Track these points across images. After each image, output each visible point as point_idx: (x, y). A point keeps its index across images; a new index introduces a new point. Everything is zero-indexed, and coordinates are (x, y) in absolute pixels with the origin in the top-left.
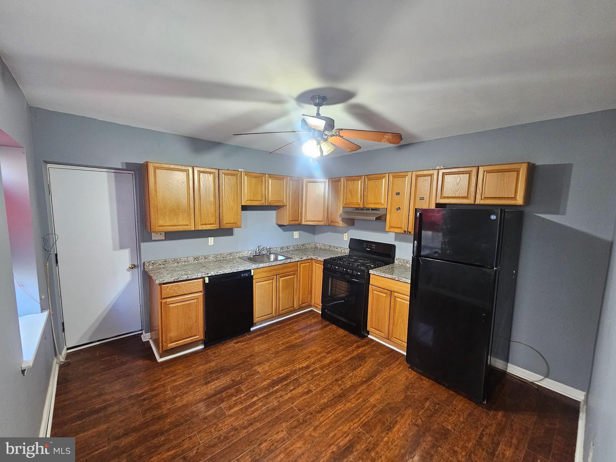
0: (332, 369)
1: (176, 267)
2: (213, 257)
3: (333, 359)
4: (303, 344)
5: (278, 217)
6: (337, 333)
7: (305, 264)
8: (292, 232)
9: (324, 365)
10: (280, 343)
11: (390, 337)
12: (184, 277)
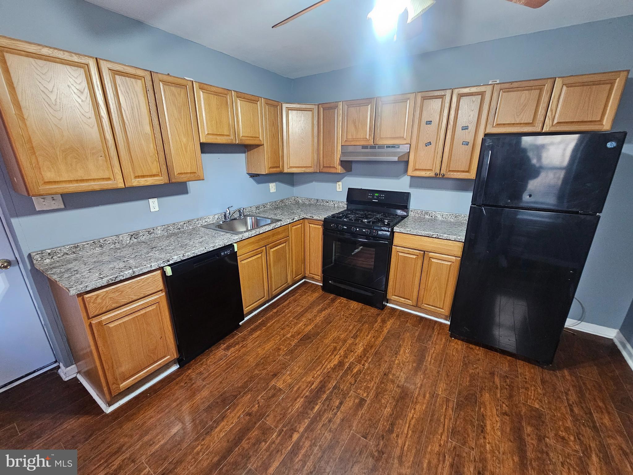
0: (372, 360)
1: (102, 254)
2: (162, 229)
3: (366, 344)
4: (318, 332)
5: (249, 163)
6: (352, 308)
7: (296, 227)
8: (267, 184)
9: (359, 356)
10: (289, 336)
11: (419, 304)
12: (126, 273)
